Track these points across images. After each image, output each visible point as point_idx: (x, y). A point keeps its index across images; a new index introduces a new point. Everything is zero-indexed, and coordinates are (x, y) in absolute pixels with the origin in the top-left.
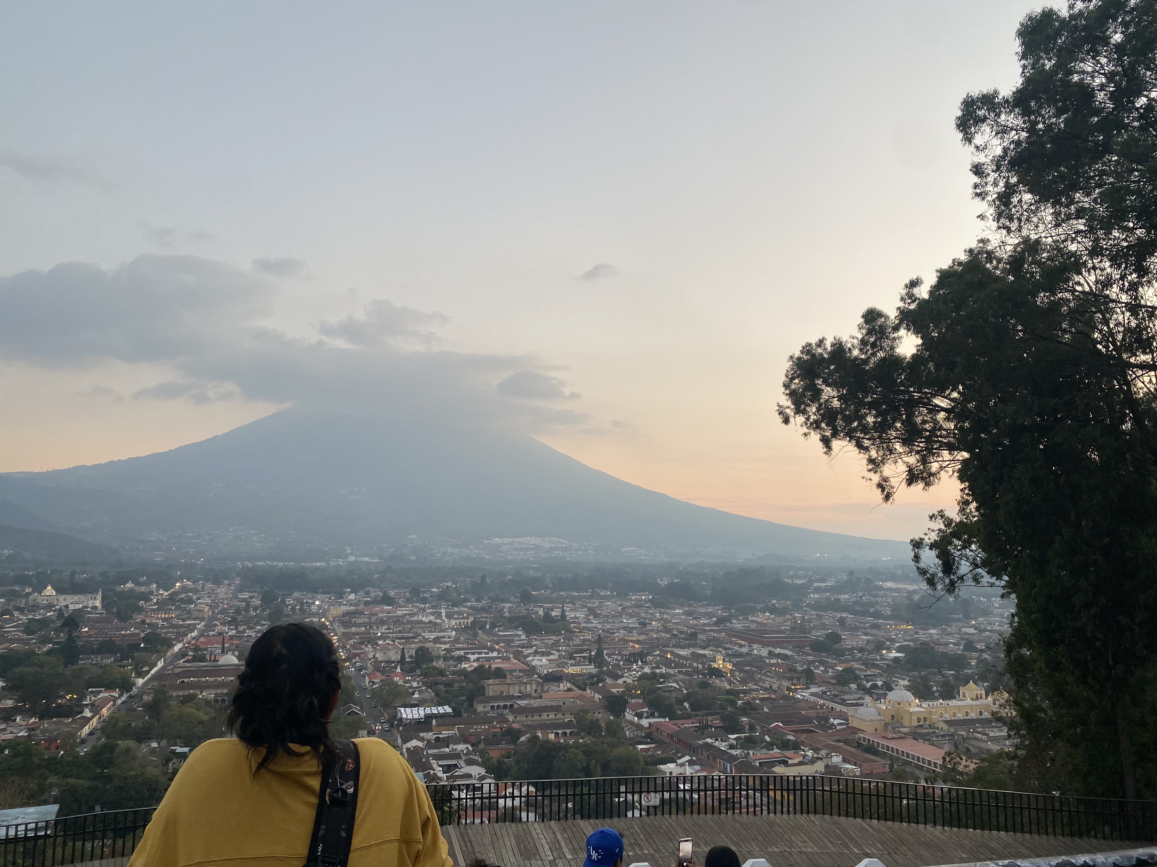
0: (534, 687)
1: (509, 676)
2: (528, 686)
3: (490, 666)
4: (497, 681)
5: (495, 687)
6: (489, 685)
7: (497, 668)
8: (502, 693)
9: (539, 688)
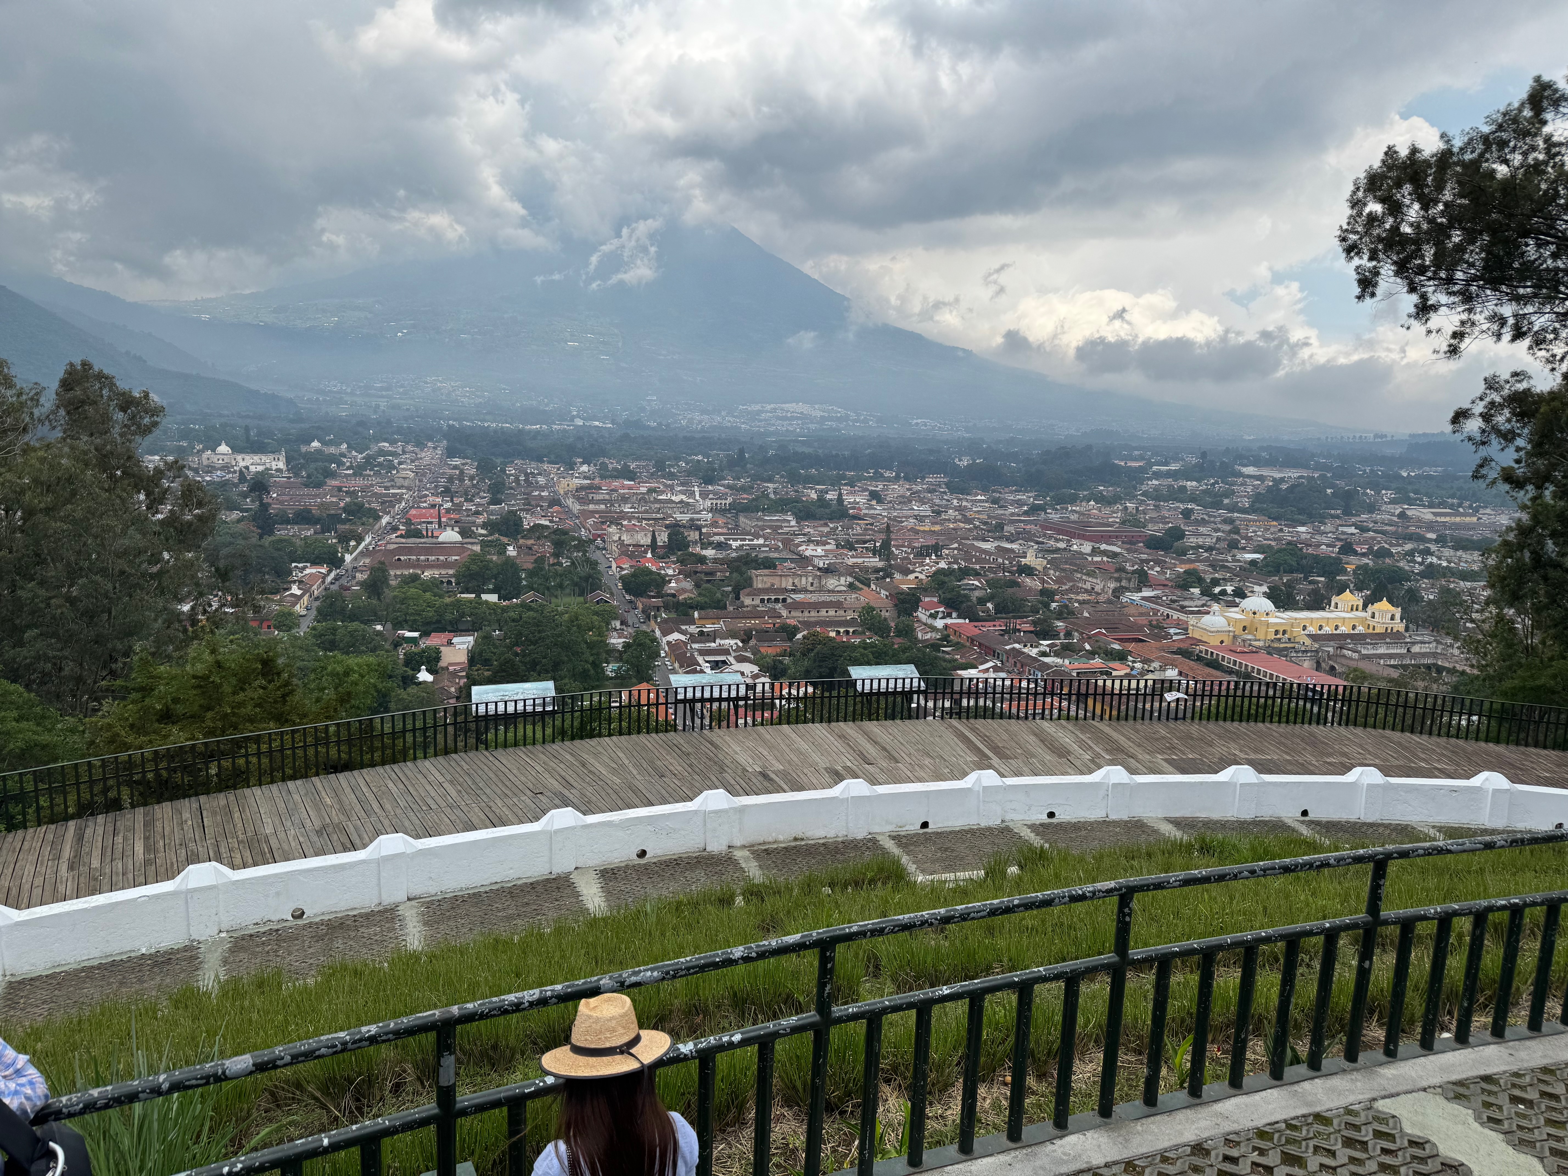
0: (810, 579)
2: (804, 579)
3: (756, 555)
4: (766, 571)
5: (765, 579)
6: (757, 576)
7: (764, 557)
8: (773, 585)
9: (816, 581)
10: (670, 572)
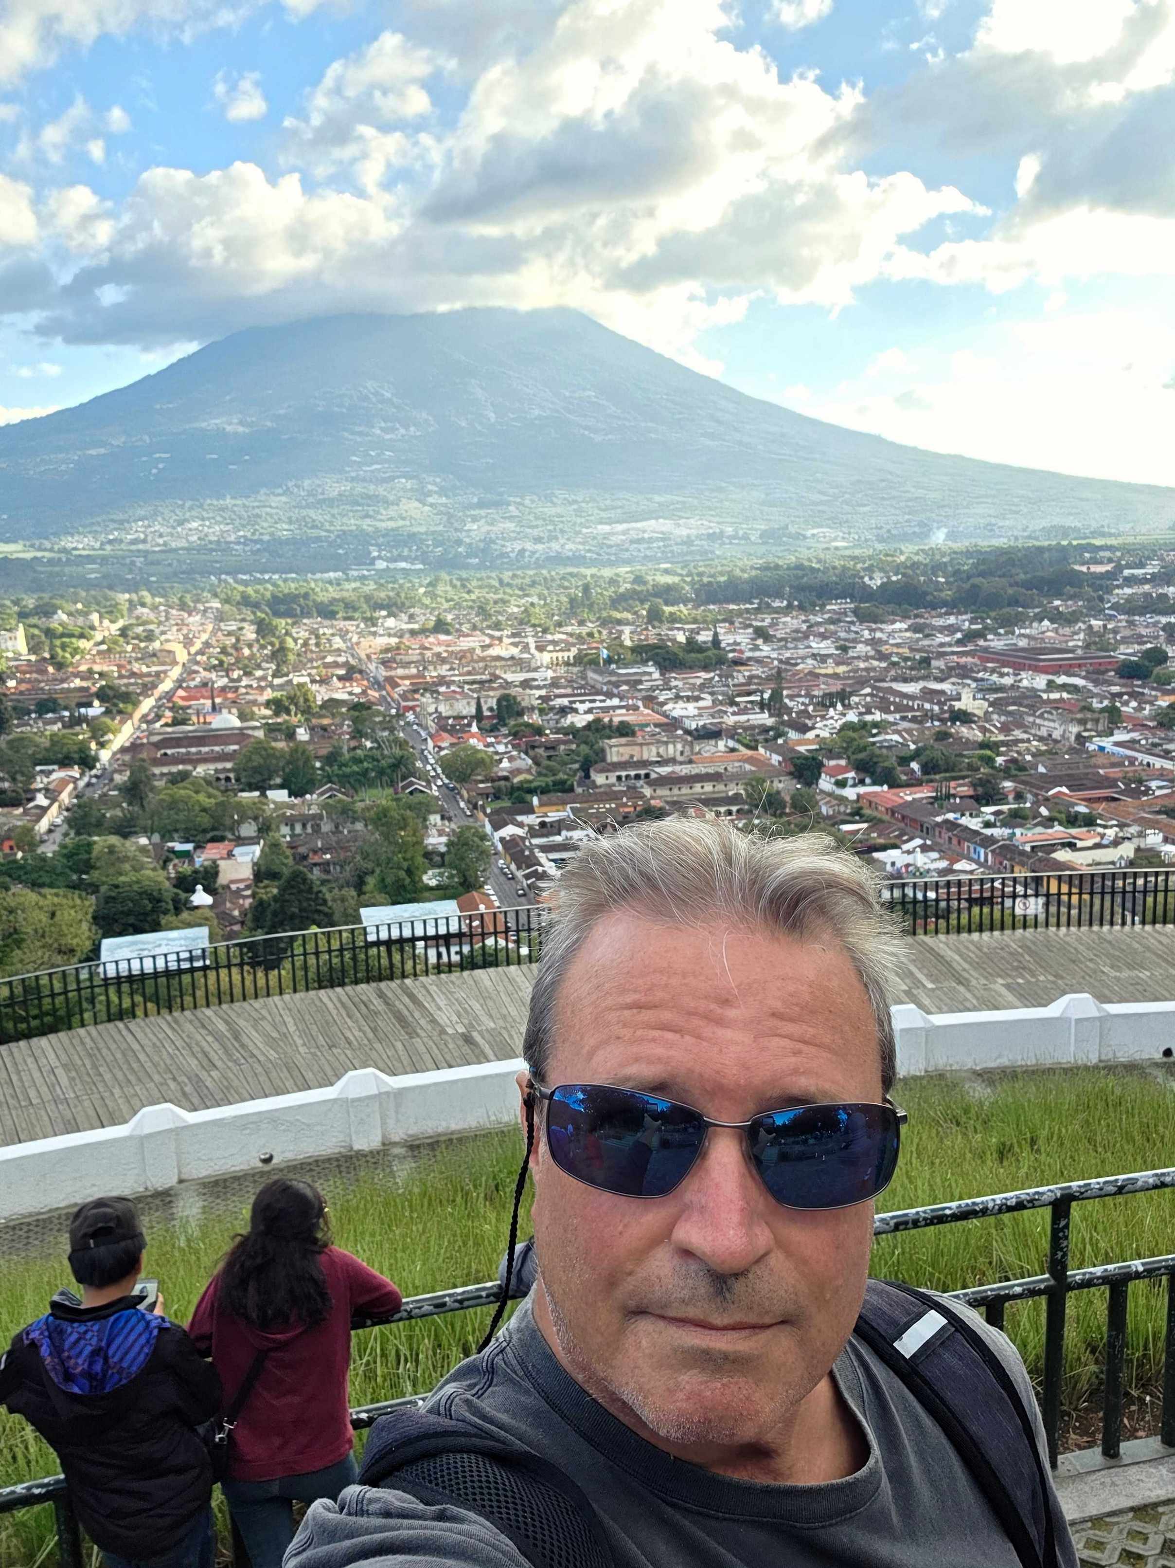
0: (679, 747)
1: (639, 734)
2: (671, 747)
3: (611, 721)
4: (623, 740)
5: (621, 749)
6: (611, 747)
7: (621, 723)
8: (632, 756)
9: (687, 748)
10: (501, 748)
